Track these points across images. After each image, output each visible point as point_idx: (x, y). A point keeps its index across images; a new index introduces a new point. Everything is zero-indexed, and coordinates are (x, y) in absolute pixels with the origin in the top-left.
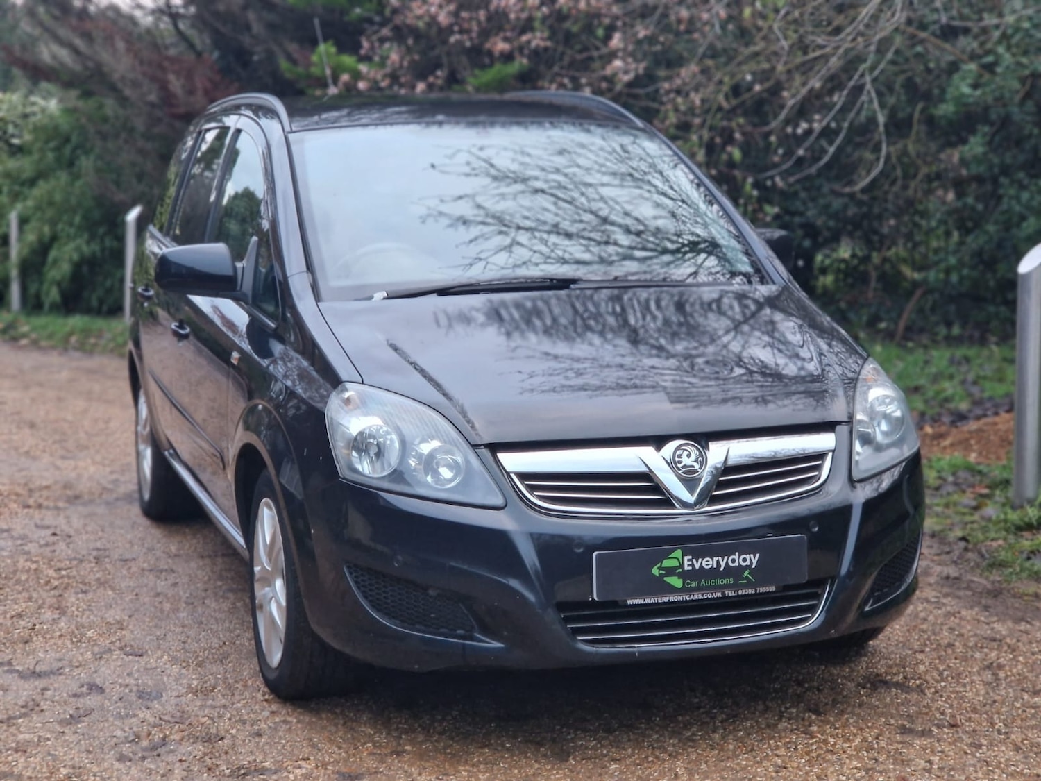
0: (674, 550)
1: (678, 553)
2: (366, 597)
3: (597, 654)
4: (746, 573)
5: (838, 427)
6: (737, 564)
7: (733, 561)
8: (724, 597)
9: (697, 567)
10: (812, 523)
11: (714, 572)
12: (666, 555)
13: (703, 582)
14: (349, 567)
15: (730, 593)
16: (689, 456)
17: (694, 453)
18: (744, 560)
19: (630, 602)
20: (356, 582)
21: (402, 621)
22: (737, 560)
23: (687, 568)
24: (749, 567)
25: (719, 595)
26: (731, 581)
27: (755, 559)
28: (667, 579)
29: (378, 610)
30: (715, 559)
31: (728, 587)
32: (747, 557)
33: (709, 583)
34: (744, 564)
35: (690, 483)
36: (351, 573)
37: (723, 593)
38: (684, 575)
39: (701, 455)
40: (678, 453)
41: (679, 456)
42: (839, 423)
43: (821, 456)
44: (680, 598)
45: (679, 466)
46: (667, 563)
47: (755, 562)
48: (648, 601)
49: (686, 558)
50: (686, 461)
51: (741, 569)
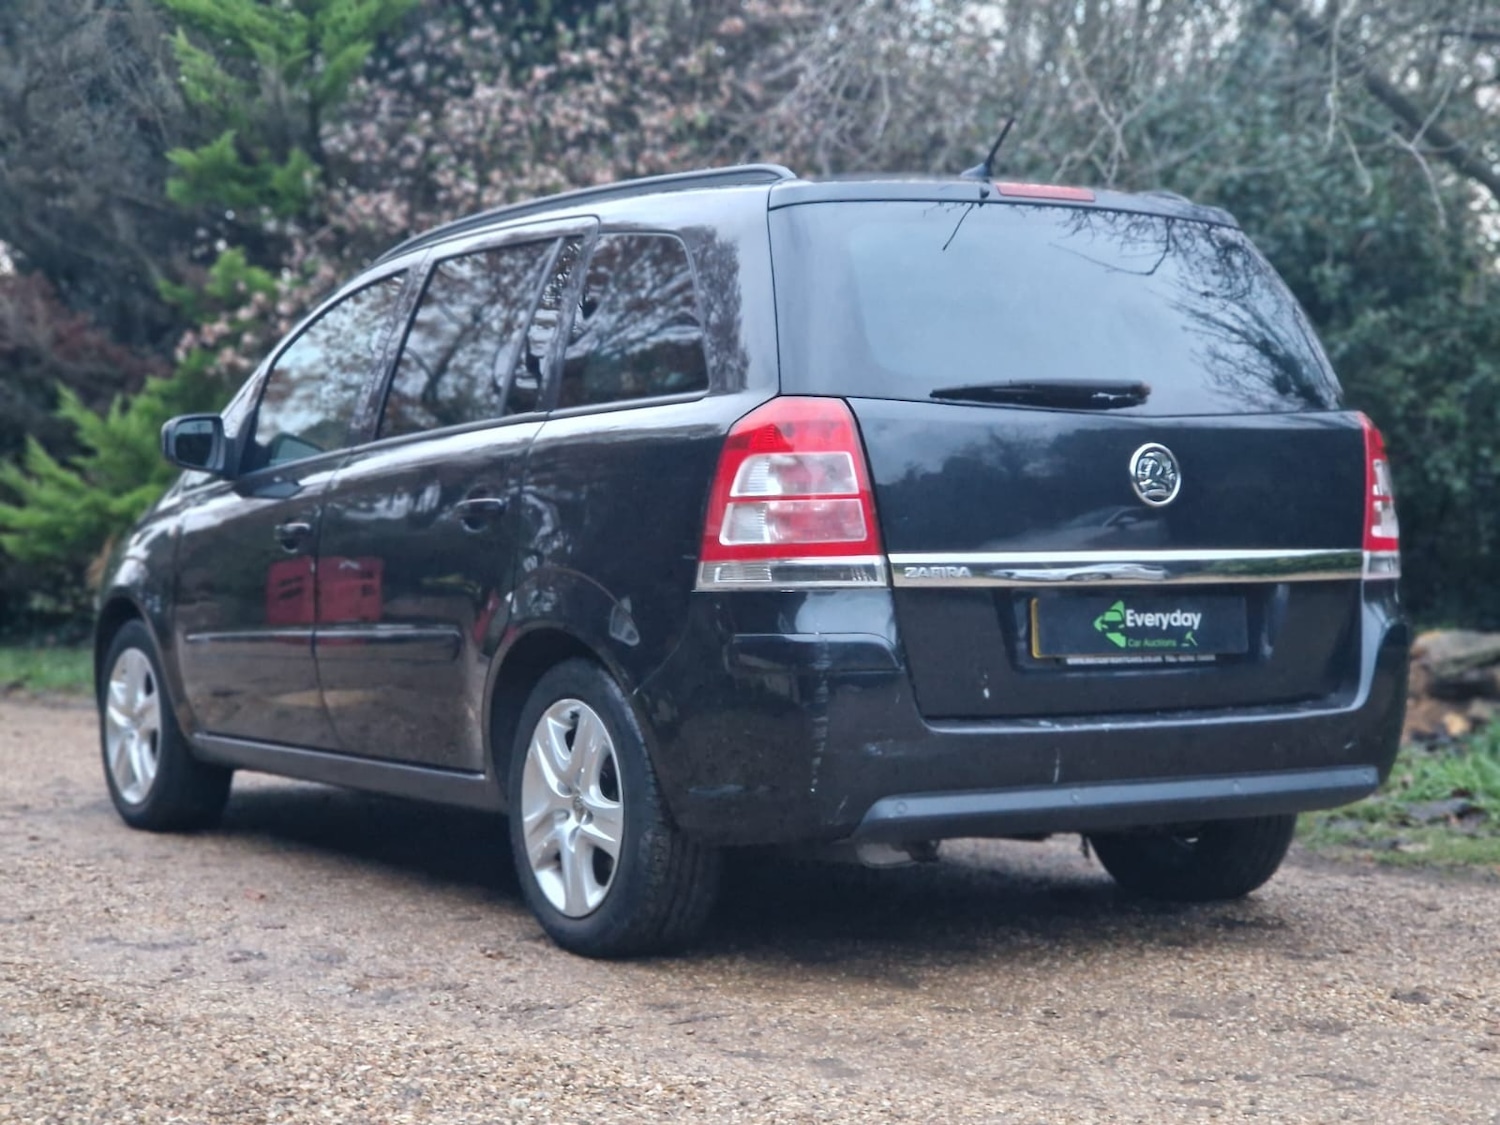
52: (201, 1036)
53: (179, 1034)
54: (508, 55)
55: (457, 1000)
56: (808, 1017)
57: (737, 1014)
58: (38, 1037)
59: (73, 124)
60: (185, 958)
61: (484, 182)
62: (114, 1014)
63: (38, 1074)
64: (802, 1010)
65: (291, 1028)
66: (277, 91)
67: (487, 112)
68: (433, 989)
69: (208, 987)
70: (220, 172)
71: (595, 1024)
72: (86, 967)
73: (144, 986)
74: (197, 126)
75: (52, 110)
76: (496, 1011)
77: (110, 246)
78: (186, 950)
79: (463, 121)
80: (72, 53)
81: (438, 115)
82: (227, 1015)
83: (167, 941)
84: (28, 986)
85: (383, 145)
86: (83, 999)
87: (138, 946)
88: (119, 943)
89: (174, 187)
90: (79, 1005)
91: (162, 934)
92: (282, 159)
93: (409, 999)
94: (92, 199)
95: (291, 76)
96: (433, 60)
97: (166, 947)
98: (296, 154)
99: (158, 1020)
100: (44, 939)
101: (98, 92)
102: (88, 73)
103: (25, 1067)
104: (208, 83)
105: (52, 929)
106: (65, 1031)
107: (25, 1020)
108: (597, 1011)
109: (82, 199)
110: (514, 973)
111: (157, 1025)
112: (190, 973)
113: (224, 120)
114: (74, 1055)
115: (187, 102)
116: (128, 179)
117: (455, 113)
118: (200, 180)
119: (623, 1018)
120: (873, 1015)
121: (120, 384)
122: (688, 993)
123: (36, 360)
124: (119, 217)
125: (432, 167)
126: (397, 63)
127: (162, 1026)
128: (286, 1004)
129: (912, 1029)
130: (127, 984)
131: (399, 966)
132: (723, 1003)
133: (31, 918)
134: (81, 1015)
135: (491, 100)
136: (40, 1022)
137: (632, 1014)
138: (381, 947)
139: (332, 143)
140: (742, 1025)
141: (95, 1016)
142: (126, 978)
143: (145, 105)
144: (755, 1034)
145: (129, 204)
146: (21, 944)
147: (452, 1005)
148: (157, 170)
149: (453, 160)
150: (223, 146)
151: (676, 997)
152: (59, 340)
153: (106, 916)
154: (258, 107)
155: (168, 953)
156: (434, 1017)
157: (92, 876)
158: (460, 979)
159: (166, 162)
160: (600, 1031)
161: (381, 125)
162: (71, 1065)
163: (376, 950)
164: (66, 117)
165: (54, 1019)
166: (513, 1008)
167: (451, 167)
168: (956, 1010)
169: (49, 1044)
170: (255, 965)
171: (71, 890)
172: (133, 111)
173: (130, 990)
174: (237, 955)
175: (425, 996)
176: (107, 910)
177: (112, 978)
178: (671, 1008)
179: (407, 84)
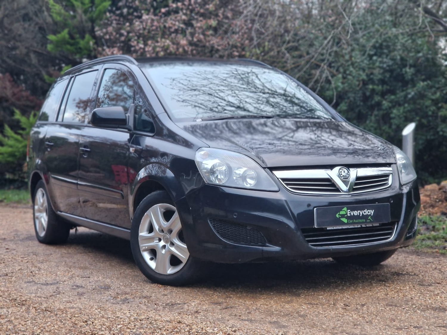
0: (344, 207)
1: (345, 209)
2: (218, 233)
3: (316, 249)
4: (370, 218)
5: (392, 165)
6: (366, 214)
7: (365, 212)
9: (352, 215)
10: (390, 199)
11: (358, 217)
12: (341, 210)
13: (354, 221)
14: (210, 221)
15: (364, 226)
16: (344, 172)
17: (346, 171)
18: (369, 212)
19: (328, 229)
20: (214, 227)
21: (234, 241)
22: (367, 212)
24: (370, 215)
26: (364, 221)
27: (372, 212)
28: (342, 219)
29: (224, 238)
30: (359, 211)
31: (363, 223)
32: (370, 211)
33: (357, 221)
34: (368, 214)
35: (345, 182)
36: (211, 223)
37: (361, 226)
38: (348, 218)
39: (348, 172)
40: (340, 171)
41: (341, 172)
42: (392, 164)
43: (387, 176)
44: (346, 227)
45: (341, 176)
46: (342, 213)
47: (372, 213)
48: (335, 228)
49: (348, 211)
50: (343, 174)
51: (367, 216)
52: (64, 315)
53: (57, 314)
54: (152, 6)
55: (148, 302)
56: (266, 307)
57: (242, 306)
58: (9, 316)
59: (18, 28)
60: (58, 288)
61: (146, 44)
62: (35, 308)
63: (10, 329)
64: (264, 305)
65: (94, 312)
66: (81, 16)
67: (146, 23)
68: (140, 298)
69: (65, 298)
70: (64, 42)
71: (195, 309)
72: (25, 291)
73: (44, 298)
74: (56, 28)
75: (12, 23)
76: (162, 305)
77: (30, 65)
78: (58, 285)
79: (139, 25)
80: (18, 5)
81: (131, 24)
82: (73, 308)
83: (51, 282)
84: (6, 298)
85: (114, 34)
86: (24, 302)
87: (42, 284)
88: (36, 283)
89: (50, 47)
90: (23, 305)
91: (49, 280)
92: (83, 38)
93: (132, 301)
94: (24, 51)
95: (85, 12)
96: (129, 7)
97: (51, 284)
98: (87, 36)
99: (49, 309)
100: (11, 282)
101: (26, 17)
102: (23, 12)
103: (5, 327)
104: (59, 14)
105: (14, 278)
106: (19, 313)
107: (5, 310)
108: (195, 305)
109: (21, 50)
110: (166, 292)
111: (49, 311)
112: (59, 293)
113: (65, 25)
114: (22, 322)
115: (53, 20)
116: (35, 45)
117: (137, 23)
118: (58, 44)
119: (204, 307)
120: (287, 306)
121: (33, 108)
122: (225, 299)
123: (7, 100)
124: (32, 56)
125: (130, 40)
126: (118, 8)
127: (51, 312)
128: (91, 303)
129: (301, 311)
130: (38, 297)
131: (128, 290)
132: (237, 302)
133: (7, 275)
134: (24, 308)
135: (147, 19)
136: (10, 311)
137: (207, 306)
138: (121, 284)
139: (98, 33)
140: (244, 310)
141: (28, 309)
142: (38, 295)
143: (41, 21)
144: (249, 313)
145: (35, 52)
146: (3, 284)
147: (146, 304)
148: (44, 42)
149: (136, 38)
150: (65, 34)
151: (221, 300)
152: (14, 94)
153: (31, 274)
154: (75, 22)
155: (52, 286)
156: (141, 307)
157: (26, 261)
158: (148, 294)
159: (47, 39)
160: (197, 312)
161: (113, 27)
162: (21, 326)
163: (120, 285)
164: (16, 25)
165: (14, 309)
166: (167, 304)
167: (135, 40)
168: (314, 304)
169: (13, 318)
170: (80, 290)
171: (20, 266)
172: (37, 24)
173: (40, 299)
174: (75, 287)
175: (137, 300)
176: (31, 272)
177: (34, 295)
178: (219, 304)
179: (121, 15)
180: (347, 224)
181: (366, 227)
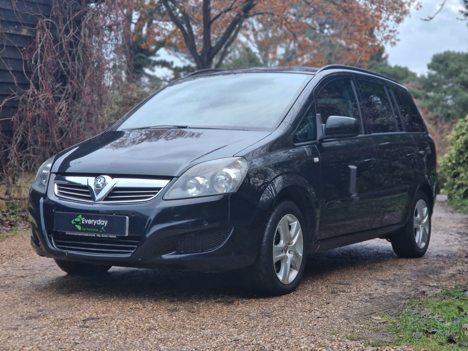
1: (80, 216)
4: (103, 228)
6: (99, 224)
7: (98, 222)
8: (96, 237)
9: (86, 223)
15: (99, 236)
18: (102, 223)
22: (100, 222)
23: (83, 223)
25: (94, 235)
26: (97, 230)
28: (76, 226)
32: (103, 221)
38: (82, 225)
44: (81, 234)
46: (77, 220)
49: (83, 218)
51: (101, 226)
180: (81, 231)
181: (101, 237)
